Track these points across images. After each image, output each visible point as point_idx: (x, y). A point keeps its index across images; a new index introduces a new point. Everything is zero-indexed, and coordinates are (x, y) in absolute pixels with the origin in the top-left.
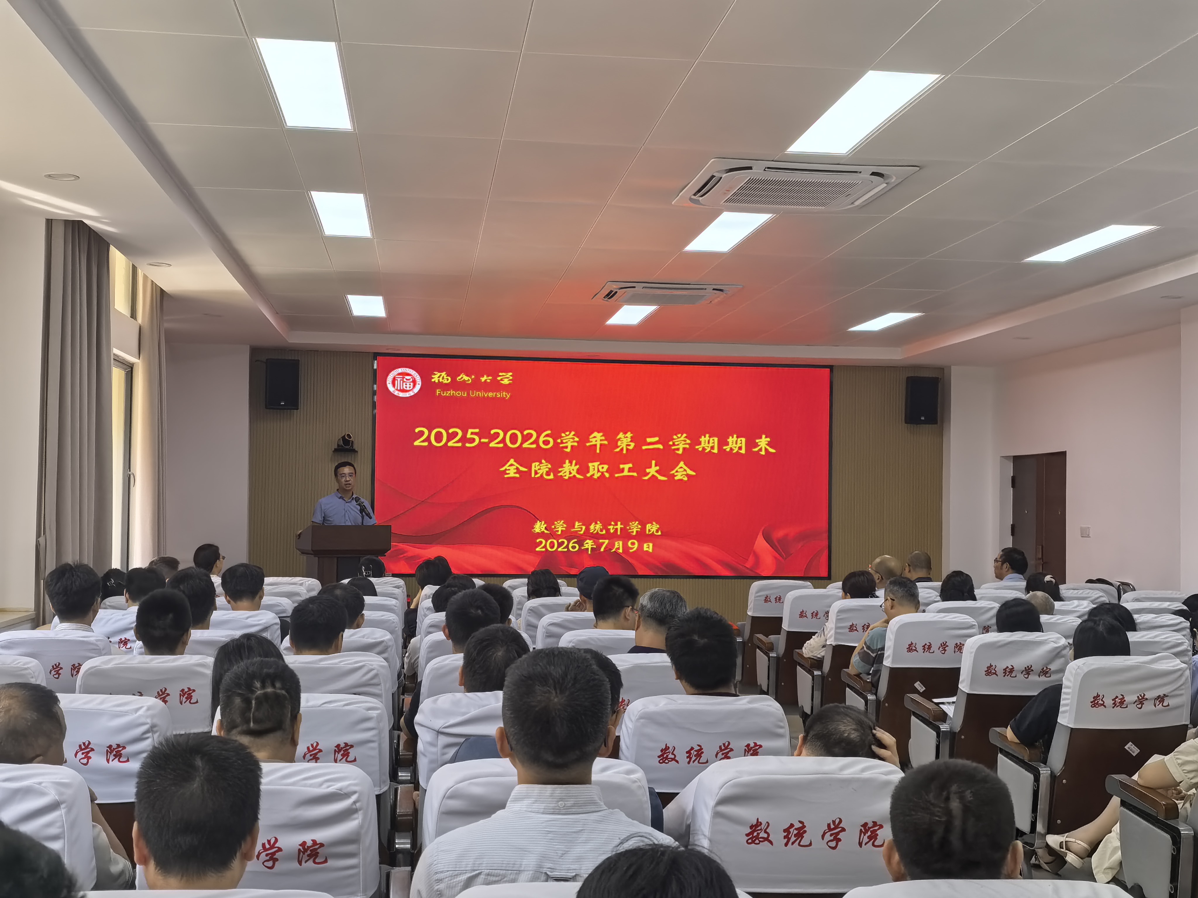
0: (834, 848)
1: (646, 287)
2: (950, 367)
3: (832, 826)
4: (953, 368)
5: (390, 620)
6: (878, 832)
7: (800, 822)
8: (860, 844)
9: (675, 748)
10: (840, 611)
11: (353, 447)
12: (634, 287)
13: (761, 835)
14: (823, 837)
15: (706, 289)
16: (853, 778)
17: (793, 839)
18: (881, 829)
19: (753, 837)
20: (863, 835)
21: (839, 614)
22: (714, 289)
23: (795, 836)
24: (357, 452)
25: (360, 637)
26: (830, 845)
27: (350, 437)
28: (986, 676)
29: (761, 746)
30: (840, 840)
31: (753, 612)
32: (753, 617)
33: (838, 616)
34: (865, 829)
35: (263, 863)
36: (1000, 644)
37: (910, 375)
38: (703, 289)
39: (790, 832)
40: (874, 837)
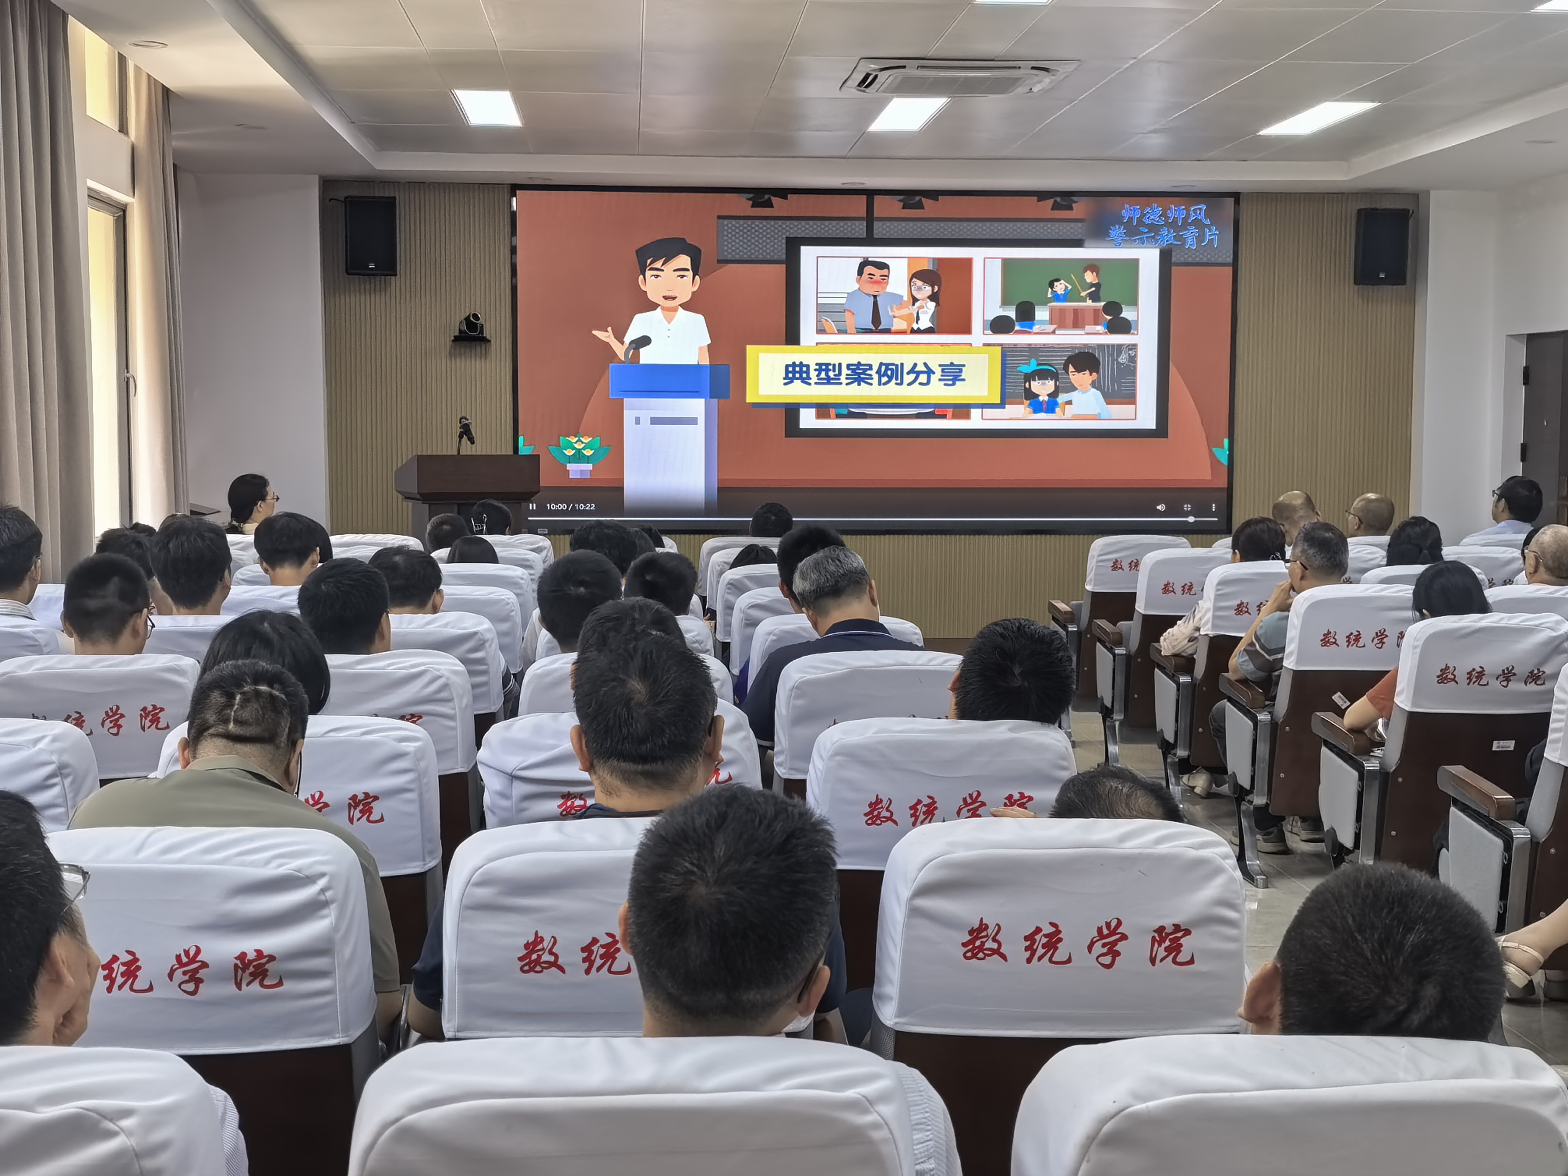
0: (1109, 966)
1: (923, 67)
2: (1428, 192)
3: (1105, 932)
4: (1432, 192)
5: (503, 600)
6: (1182, 941)
7: (1053, 924)
8: (1153, 961)
9: (891, 801)
10: (1223, 583)
11: (483, 334)
12: (904, 67)
13: (987, 946)
14: (1090, 948)
15: (1020, 68)
16: (1140, 854)
17: (1040, 951)
18: (1187, 937)
19: (974, 948)
20: (1156, 945)
21: (1219, 587)
22: (1033, 68)
23: (1044, 946)
24: (489, 341)
25: (439, 627)
26: (1102, 962)
27: (477, 318)
28: (1440, 683)
29: (1030, 799)
30: (1118, 954)
31: (1095, 585)
32: (1093, 593)
33: (1218, 590)
34: (1160, 935)
35: (180, 986)
36: (1464, 631)
37: (1363, 207)
38: (1015, 68)
39: (1035, 940)
40: (1175, 949)
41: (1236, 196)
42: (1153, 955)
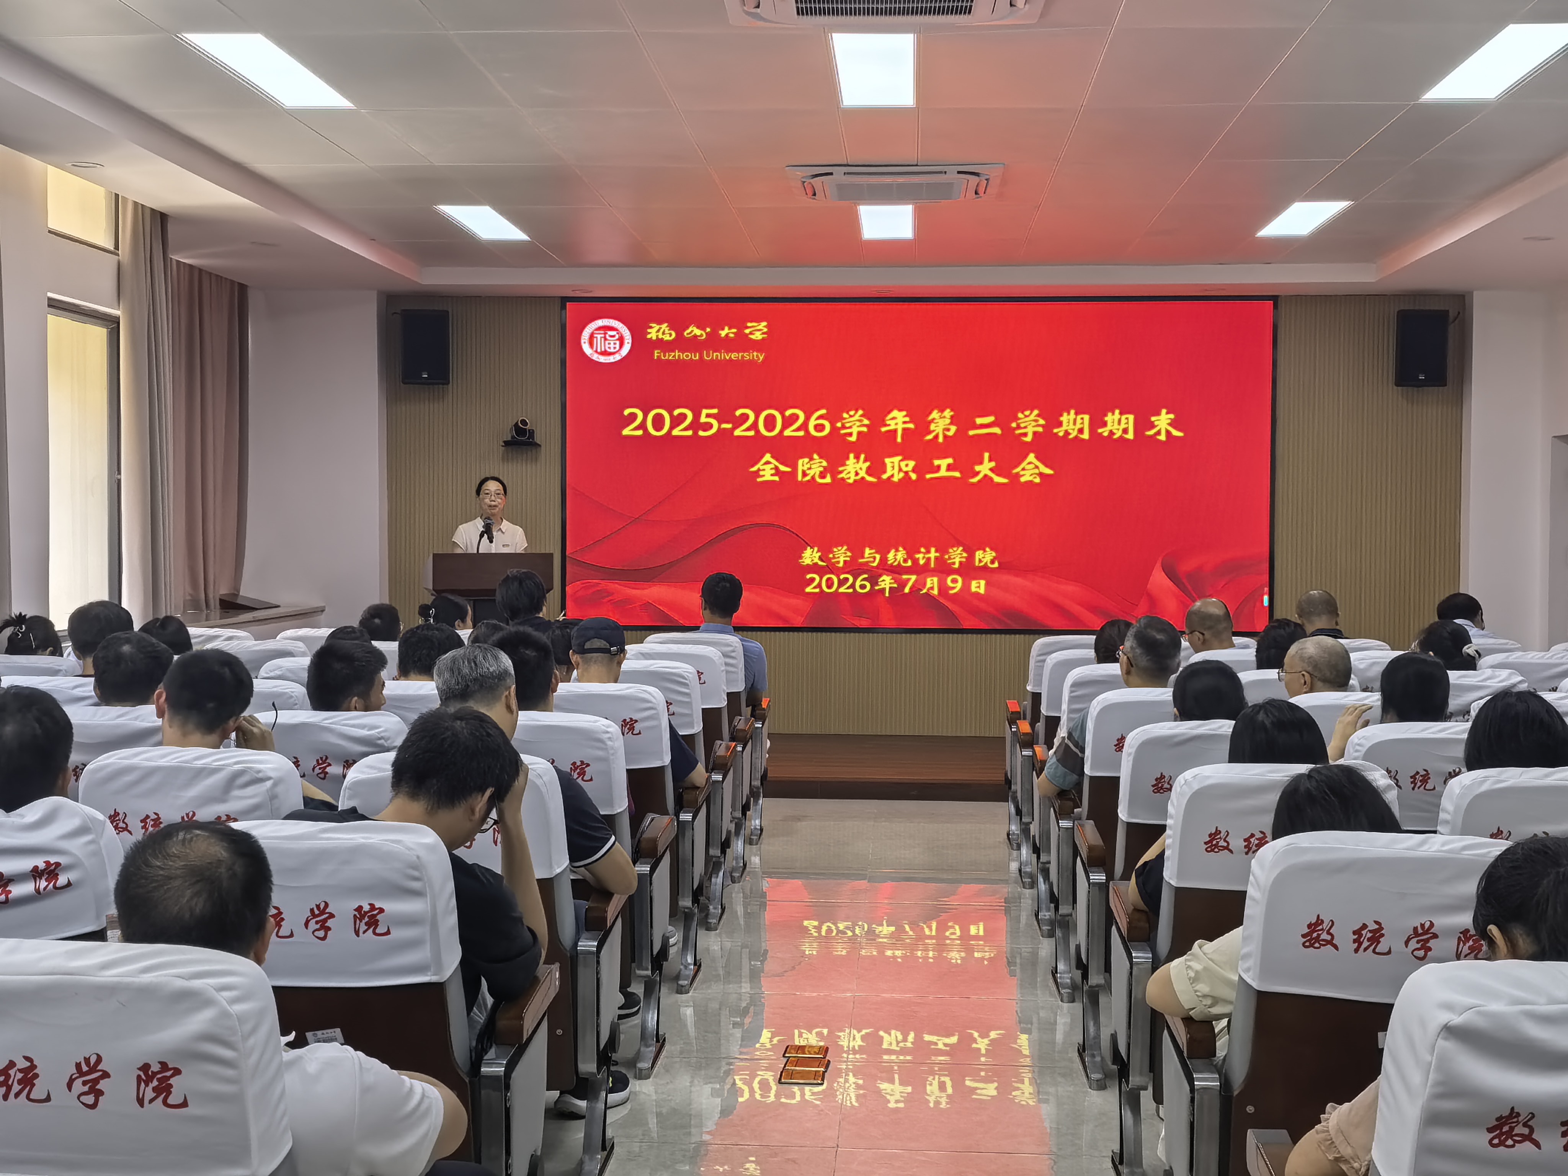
0: (93, 1106)
1: (848, 173)
2: (1471, 294)
3: (85, 1068)
4: (1475, 293)
6: (172, 1081)
7: (26, 1058)
8: (141, 1102)
11: (533, 439)
12: (831, 174)
14: (70, 1086)
15: (945, 172)
16: (119, 983)
23: (19, 1082)
24: (540, 446)
26: (84, 1102)
27: (526, 424)
28: (1155, 793)
29: (382, 910)
30: (101, 1092)
36: (1176, 740)
37: (1402, 308)
38: (941, 172)
39: (10, 1076)
40: (163, 1090)
41: (1275, 299)
42: (141, 1096)
